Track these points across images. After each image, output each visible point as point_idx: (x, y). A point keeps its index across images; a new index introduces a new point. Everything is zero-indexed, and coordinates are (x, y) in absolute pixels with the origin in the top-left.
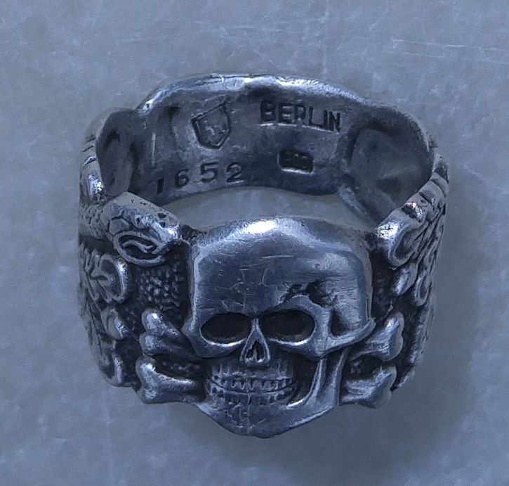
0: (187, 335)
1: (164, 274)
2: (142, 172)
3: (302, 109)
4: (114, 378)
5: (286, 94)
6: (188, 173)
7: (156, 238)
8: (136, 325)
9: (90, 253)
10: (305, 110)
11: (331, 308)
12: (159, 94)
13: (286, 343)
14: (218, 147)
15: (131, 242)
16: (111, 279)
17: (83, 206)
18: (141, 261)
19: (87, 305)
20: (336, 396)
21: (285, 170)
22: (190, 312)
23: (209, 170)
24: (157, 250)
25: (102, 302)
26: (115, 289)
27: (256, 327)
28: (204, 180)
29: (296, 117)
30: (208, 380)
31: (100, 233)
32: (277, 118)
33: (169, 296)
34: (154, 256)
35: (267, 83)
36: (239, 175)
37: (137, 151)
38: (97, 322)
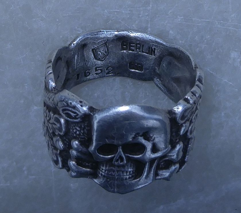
0: (91, 152)
1: (81, 126)
2: (71, 72)
3: (139, 45)
4: (58, 165)
5: (132, 39)
6: (90, 71)
7: (78, 111)
8: (68, 145)
9: (49, 112)
10: (140, 46)
11: (152, 142)
12: (78, 39)
13: (133, 156)
14: (103, 61)
15: (67, 112)
16: (58, 125)
17: (46, 92)
18: (71, 120)
19: (47, 133)
20: (153, 177)
21: (131, 70)
22: (92, 143)
23: (99, 70)
24: (78, 116)
25: (54, 133)
26: (60, 129)
27: (120, 150)
28: (96, 74)
29: (136, 49)
30: (99, 170)
31: (54, 106)
32: (128, 49)
33: (83, 135)
34: (77, 119)
35: (124, 34)
36: (111, 72)
37: (69, 63)
38: (51, 141)
